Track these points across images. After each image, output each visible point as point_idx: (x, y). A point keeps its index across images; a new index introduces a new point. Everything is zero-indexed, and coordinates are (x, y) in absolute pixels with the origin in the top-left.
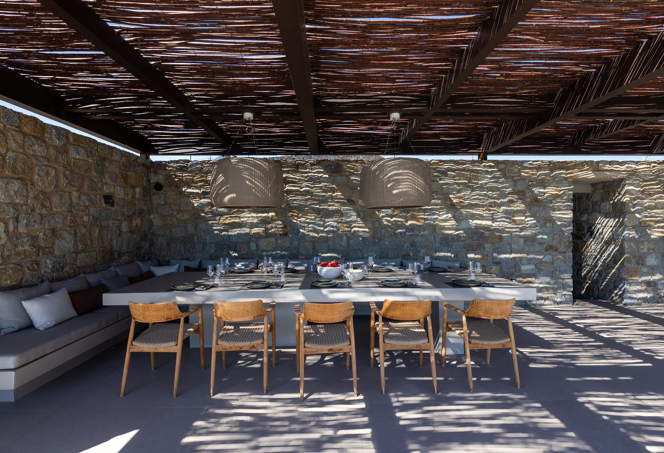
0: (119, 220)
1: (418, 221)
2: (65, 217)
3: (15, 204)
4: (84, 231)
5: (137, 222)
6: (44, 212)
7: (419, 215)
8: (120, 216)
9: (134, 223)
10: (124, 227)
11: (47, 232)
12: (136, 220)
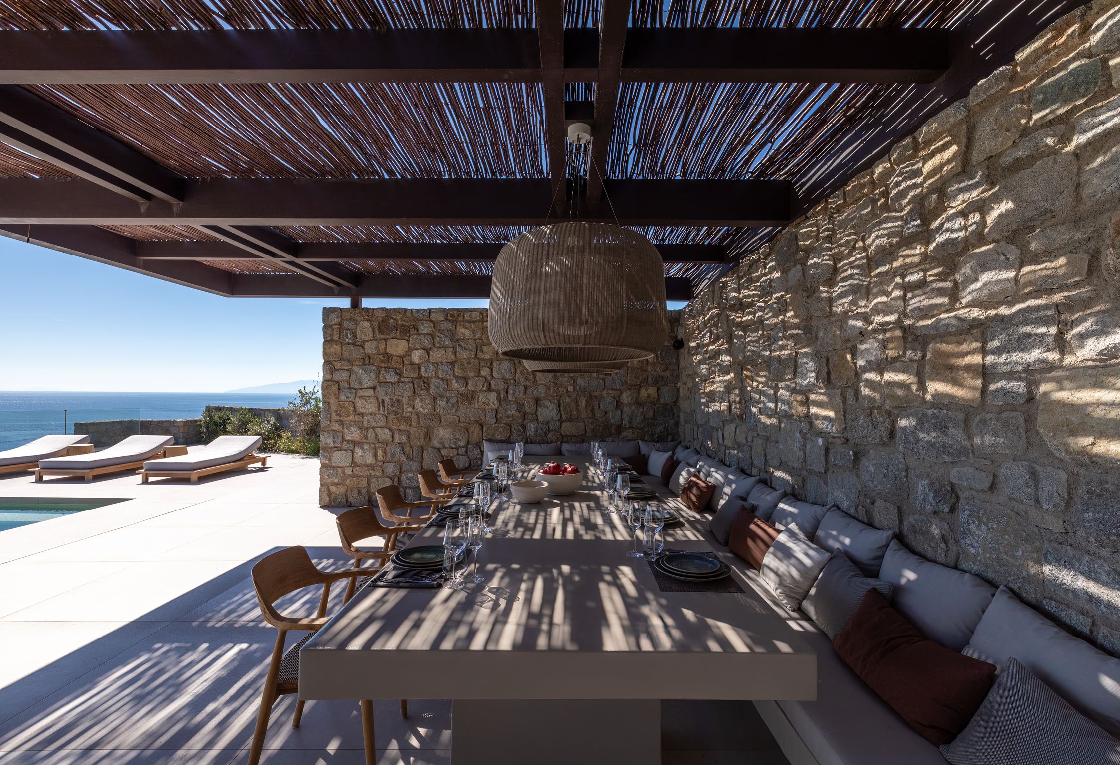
0: (619, 390)
1: (956, 383)
2: (548, 388)
3: (506, 379)
4: (568, 400)
5: (649, 392)
6: (528, 383)
7: (964, 354)
8: (618, 386)
9: (644, 393)
10: (626, 398)
11: (530, 400)
12: (646, 390)
